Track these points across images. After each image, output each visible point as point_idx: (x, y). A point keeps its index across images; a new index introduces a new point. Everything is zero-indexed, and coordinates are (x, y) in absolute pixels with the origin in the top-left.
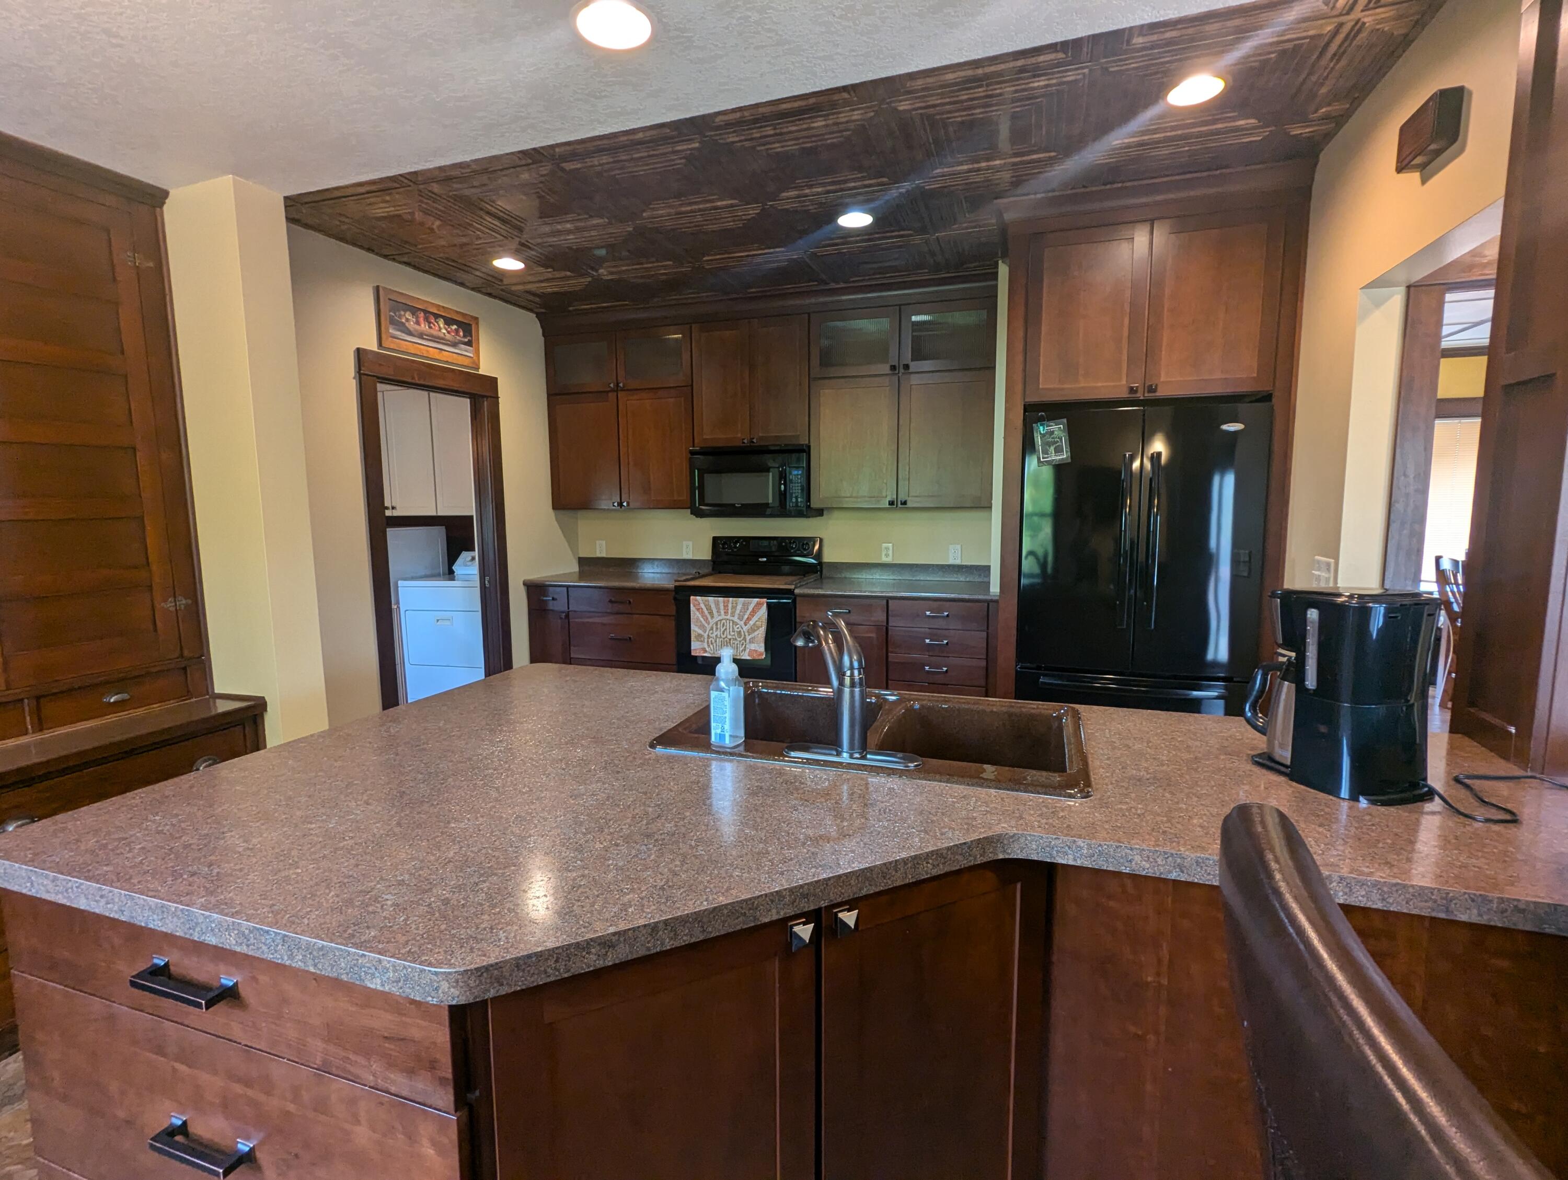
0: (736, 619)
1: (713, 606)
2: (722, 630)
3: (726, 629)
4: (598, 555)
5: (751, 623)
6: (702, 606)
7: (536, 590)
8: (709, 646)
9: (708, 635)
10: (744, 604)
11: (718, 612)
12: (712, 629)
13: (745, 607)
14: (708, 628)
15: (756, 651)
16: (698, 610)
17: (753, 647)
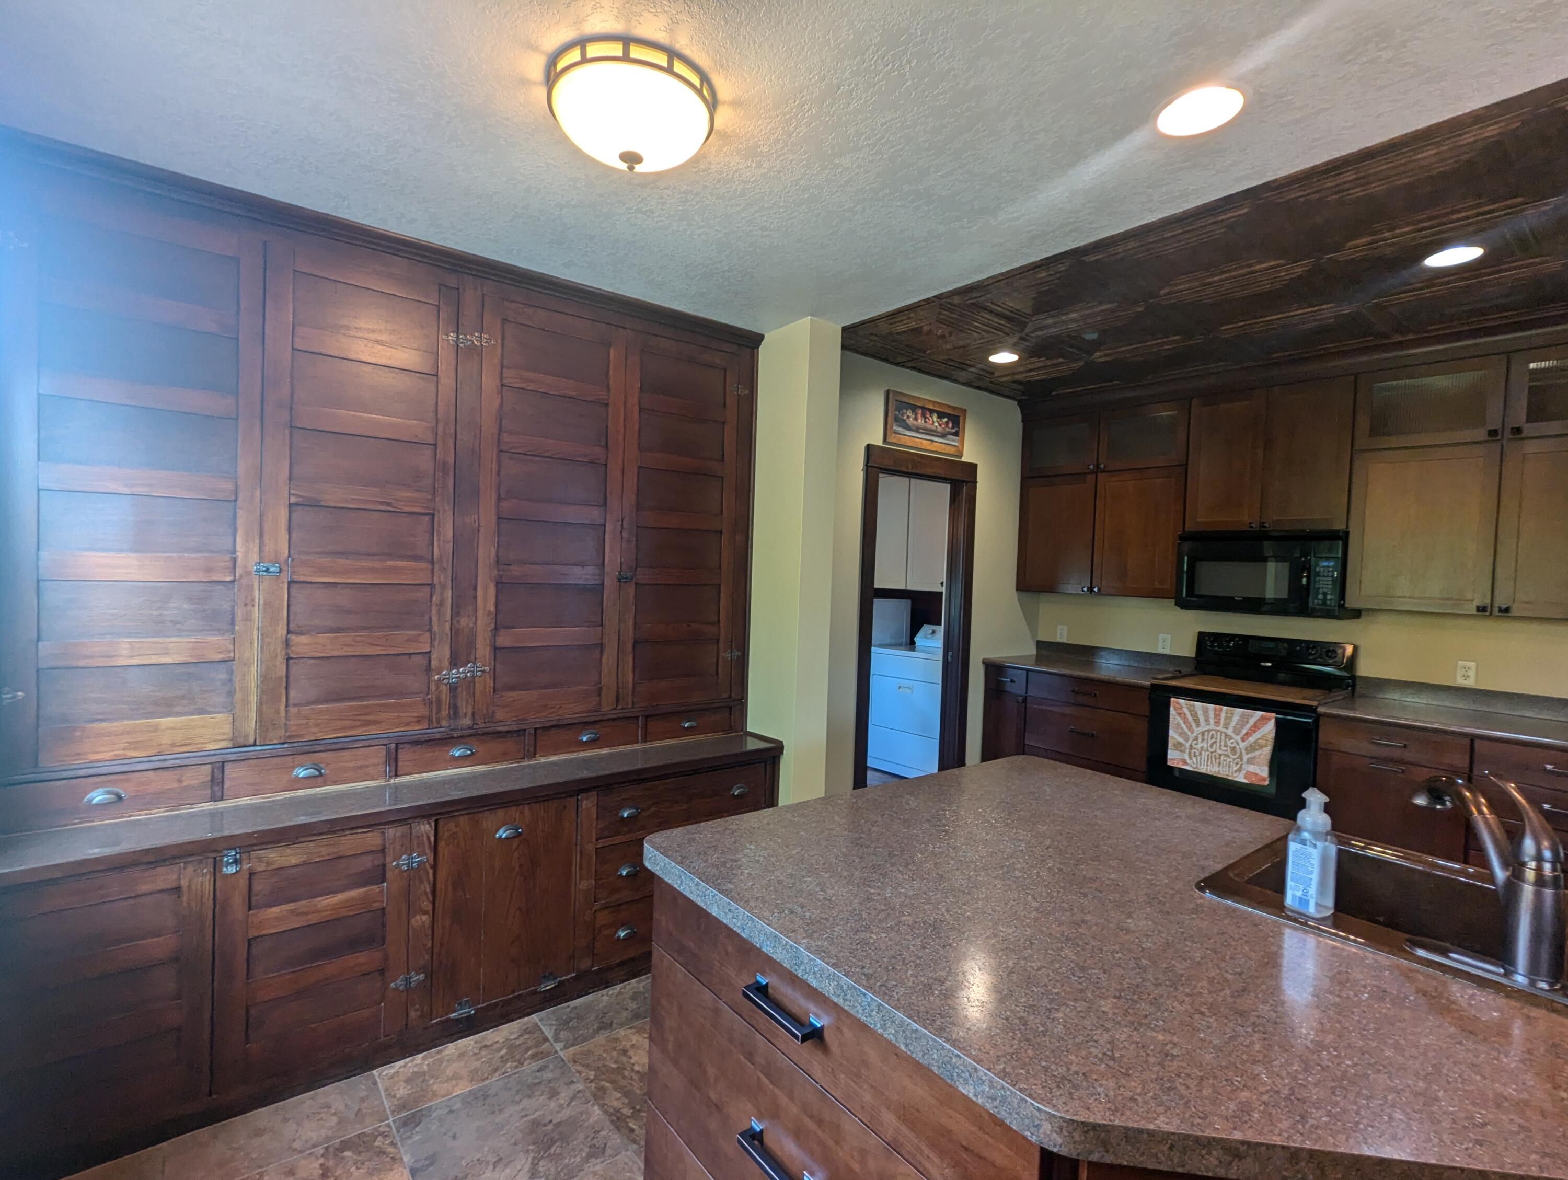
0: (1230, 732)
1: (1200, 712)
2: (1211, 742)
3: (1215, 742)
4: (1059, 640)
5: (1252, 739)
6: (1186, 710)
7: (994, 670)
8: (1191, 758)
9: (1191, 746)
10: (1242, 716)
11: (1207, 720)
12: (1196, 739)
13: (1244, 720)
14: (1192, 736)
15: (1256, 775)
16: (1180, 714)
17: (1252, 768)
